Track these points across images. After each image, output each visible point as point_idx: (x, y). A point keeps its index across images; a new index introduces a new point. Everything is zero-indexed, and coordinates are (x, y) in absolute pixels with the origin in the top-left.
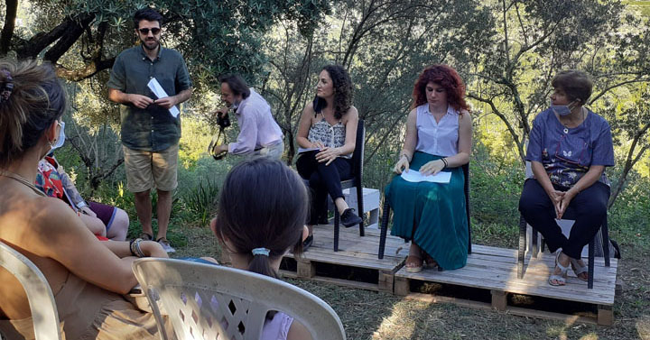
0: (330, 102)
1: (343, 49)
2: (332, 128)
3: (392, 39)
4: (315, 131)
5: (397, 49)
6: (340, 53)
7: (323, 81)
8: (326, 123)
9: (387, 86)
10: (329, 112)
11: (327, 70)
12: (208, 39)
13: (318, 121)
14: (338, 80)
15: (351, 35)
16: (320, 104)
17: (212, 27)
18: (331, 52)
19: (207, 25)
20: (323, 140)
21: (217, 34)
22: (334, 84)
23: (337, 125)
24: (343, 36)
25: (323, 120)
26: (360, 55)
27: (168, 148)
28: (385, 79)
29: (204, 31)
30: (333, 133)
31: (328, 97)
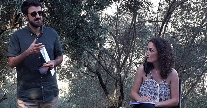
0: (156, 65)
1: (160, 19)
2: (158, 85)
3: (197, 10)
4: (145, 86)
5: (202, 18)
6: (158, 21)
7: (150, 49)
8: (154, 81)
9: (194, 46)
10: (155, 73)
11: (153, 42)
12: (63, 18)
13: (148, 79)
14: (161, 50)
15: (166, 8)
16: (148, 67)
17: (66, 9)
18: (150, 21)
19: (62, 7)
20: (151, 93)
21: (69, 14)
22: (158, 52)
23: (162, 83)
24: (159, 9)
25: (152, 78)
26: (172, 23)
27: (52, 99)
28: (193, 41)
29: (60, 11)
30: (159, 87)
31: (154, 62)
